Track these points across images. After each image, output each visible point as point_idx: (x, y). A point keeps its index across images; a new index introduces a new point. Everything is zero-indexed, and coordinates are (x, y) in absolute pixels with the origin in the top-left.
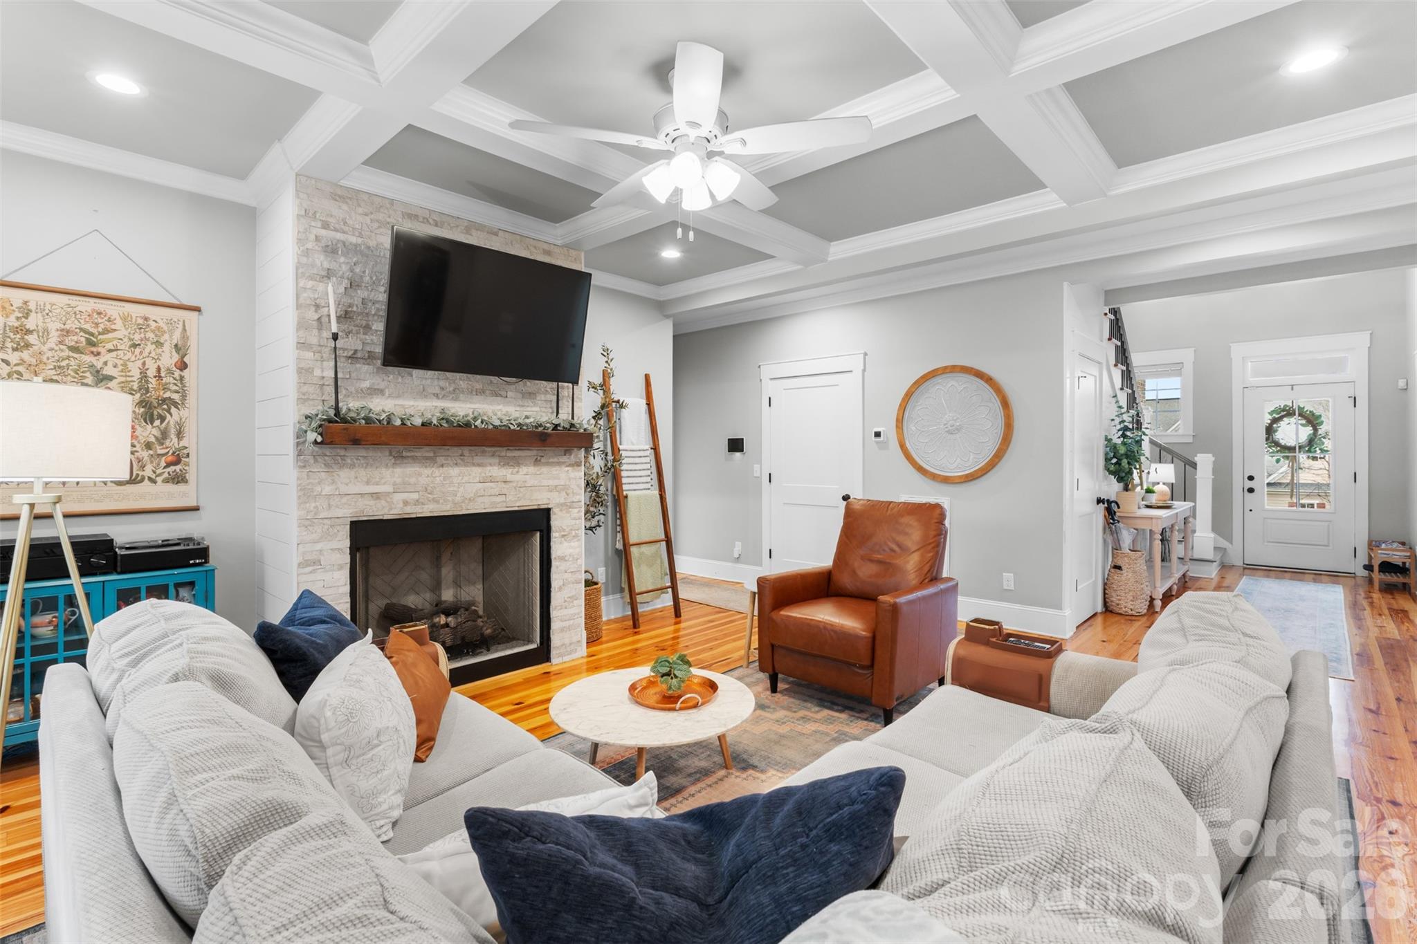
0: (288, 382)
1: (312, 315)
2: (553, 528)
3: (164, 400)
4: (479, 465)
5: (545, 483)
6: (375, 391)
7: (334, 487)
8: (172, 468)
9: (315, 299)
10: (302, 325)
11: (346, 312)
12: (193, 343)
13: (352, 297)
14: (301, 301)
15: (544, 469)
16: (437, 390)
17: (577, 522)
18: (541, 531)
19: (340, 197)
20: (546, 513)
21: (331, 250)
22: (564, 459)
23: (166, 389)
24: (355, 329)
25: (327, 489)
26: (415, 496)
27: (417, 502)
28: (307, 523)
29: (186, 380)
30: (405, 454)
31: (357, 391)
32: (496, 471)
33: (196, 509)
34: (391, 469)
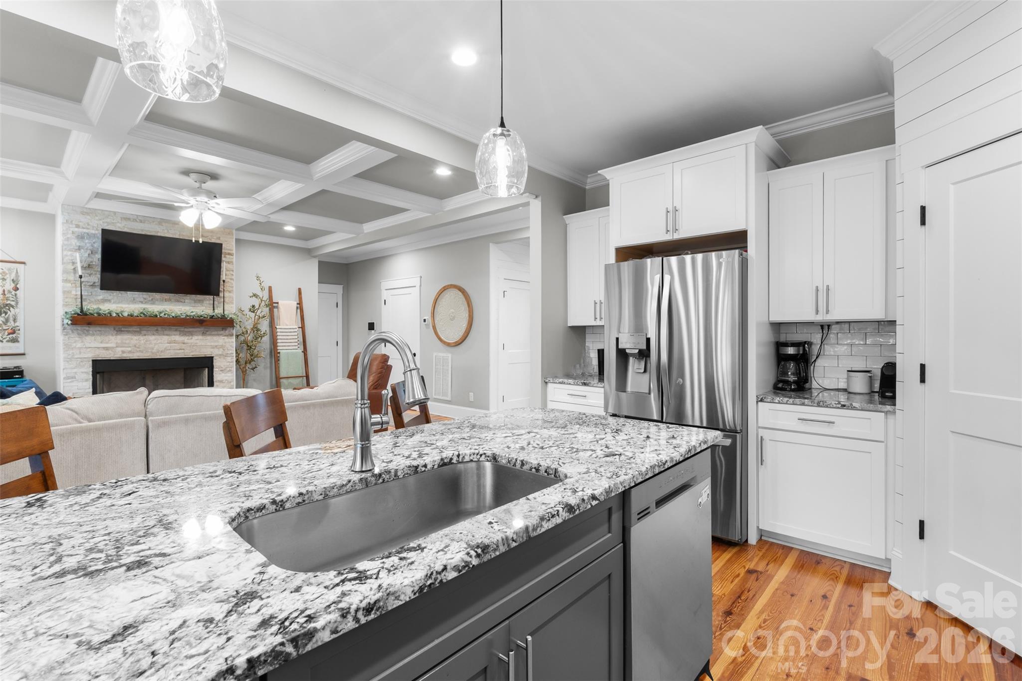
0: (59, 298)
1: (71, 267)
2: (215, 367)
3: (7, 305)
4: (167, 335)
5: (209, 344)
6: (104, 301)
7: (83, 344)
8: (11, 336)
9: (72, 260)
10: (65, 272)
11: (89, 265)
12: (21, 278)
13: (92, 258)
14: (65, 261)
15: (209, 338)
16: (142, 300)
17: (231, 364)
18: (208, 368)
19: (86, 213)
20: (211, 359)
21: (81, 237)
22: (222, 332)
23: (7, 300)
24: (94, 272)
25: (79, 345)
26: (129, 349)
27: (130, 352)
28: (68, 360)
29: (18, 295)
30: (123, 329)
31: (96, 301)
32: (178, 338)
33: (24, 354)
34: (114, 337)
